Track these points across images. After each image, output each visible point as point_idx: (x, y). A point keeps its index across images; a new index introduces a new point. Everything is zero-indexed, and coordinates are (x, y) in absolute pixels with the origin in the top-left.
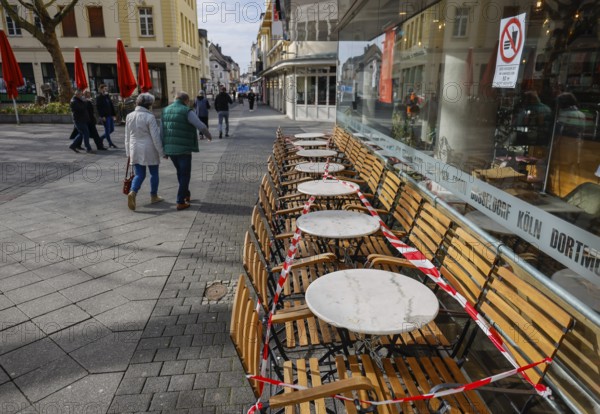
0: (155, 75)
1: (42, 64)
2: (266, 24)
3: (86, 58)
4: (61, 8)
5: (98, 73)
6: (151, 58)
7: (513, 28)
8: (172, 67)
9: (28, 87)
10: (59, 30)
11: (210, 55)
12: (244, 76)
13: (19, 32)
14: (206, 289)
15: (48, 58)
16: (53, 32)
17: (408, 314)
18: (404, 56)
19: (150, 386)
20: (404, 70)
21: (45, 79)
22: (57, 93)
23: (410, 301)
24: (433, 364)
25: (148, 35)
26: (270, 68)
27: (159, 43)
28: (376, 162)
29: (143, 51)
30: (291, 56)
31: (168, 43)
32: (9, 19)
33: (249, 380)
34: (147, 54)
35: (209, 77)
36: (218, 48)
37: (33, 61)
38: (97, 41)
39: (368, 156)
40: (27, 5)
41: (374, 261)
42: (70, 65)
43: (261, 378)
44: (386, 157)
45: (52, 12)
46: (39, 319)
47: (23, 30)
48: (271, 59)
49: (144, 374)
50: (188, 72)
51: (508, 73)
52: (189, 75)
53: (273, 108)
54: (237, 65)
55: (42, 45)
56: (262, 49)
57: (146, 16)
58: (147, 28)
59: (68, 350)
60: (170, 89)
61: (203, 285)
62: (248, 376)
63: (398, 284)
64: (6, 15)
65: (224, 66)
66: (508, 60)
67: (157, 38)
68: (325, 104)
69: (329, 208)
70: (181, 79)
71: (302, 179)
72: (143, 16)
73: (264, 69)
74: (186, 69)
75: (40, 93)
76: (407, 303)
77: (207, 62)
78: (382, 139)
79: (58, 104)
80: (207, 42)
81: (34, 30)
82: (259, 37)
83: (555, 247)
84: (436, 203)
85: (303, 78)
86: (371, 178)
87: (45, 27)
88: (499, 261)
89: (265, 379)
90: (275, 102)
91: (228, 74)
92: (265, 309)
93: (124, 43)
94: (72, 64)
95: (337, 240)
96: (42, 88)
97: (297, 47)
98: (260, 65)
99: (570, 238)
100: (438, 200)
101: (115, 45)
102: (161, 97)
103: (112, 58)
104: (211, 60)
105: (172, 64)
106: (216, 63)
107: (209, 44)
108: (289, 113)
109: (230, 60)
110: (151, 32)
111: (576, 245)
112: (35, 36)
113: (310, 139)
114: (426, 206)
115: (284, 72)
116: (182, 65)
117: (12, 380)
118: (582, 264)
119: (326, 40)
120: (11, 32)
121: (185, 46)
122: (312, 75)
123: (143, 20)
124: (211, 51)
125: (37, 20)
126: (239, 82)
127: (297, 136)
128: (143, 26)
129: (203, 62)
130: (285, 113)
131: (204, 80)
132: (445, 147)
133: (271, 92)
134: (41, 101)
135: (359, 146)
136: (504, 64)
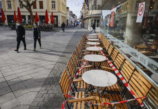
0: (55, 19)
1: (28, 15)
2: (84, 6)
3: (39, 14)
4: (33, 1)
5: (41, 18)
6: (54, 14)
7: (142, 6)
8: (59, 17)
9: (24, 21)
10: (32, 7)
11: (70, 14)
12: (78, 19)
13: (23, 8)
14: (61, 73)
15: (29, 14)
16: (31, 7)
17: (108, 82)
18: (121, 14)
19: (44, 96)
20: (120, 18)
21: (29, 19)
22: (31, 23)
23: (110, 79)
24: (115, 96)
25: (54, 8)
26: (85, 17)
27: (56, 10)
28: (108, 42)
29: (52, 13)
30: (90, 14)
31: (59, 10)
32: (20, 4)
33: (64, 95)
34: (53, 13)
35: (69, 19)
36: (72, 12)
37: (26, 15)
38: (41, 10)
39: (107, 41)
40: (25, 1)
41: (103, 68)
42: (34, 16)
43: (68, 95)
44: (111, 41)
45: (31, 2)
46: (20, 77)
47: (24, 7)
48: (85, 15)
49: (43, 93)
50: (63, 18)
51: (140, 19)
52: (64, 19)
53: (85, 28)
54: (76, 16)
55: (28, 11)
56: (83, 12)
57: (54, 4)
58: (54, 7)
59: (26, 85)
60: (59, 22)
61: (61, 72)
62: (64, 94)
63: (107, 74)
64: (20, 3)
65: (73, 16)
66: (140, 15)
67: (56, 9)
68: (98, 27)
69: (94, 54)
70: (61, 20)
71: (88, 46)
72: (53, 3)
73: (83, 17)
74: (63, 17)
75: (27, 23)
76: (109, 79)
77: (69, 16)
78: (110, 37)
79: (31, 26)
80: (69, 10)
81: (26, 7)
82: (82, 9)
83: (148, 66)
84: (122, 54)
85: (93, 20)
86: (107, 47)
87: (29, 7)
88: (135, 70)
89: (69, 96)
90: (86, 26)
91: (74, 19)
92: (72, 78)
93: (48, 10)
94: (35, 16)
95: (95, 62)
96: (28, 21)
97: (92, 12)
98: (82, 16)
99: (152, 64)
100: (122, 53)
101: (45, 11)
102: (56, 24)
103: (44, 14)
104: (70, 15)
105: (59, 16)
106: (71, 16)
107: (69, 11)
108: (89, 29)
109: (75, 15)
110: (55, 8)
111: (154, 66)
112: (26, 9)
113: (93, 36)
114: (119, 54)
115: (88, 18)
116: (62, 16)
117: (12, 91)
118: (155, 71)
119: (99, 10)
120: (21, 8)
121: (63, 11)
122: (96, 19)
123: (53, 4)
124: (70, 13)
125: (27, 5)
126: (77, 21)
127: (89, 35)
128: (53, 6)
129: (68, 16)
130: (88, 29)
131: (67, 20)
132: (126, 39)
133: (85, 23)
134: (27, 25)
135: (105, 38)
136: (139, 16)
